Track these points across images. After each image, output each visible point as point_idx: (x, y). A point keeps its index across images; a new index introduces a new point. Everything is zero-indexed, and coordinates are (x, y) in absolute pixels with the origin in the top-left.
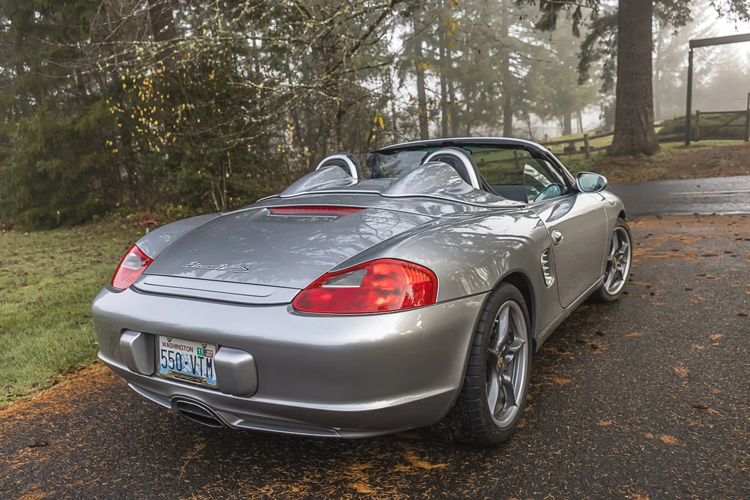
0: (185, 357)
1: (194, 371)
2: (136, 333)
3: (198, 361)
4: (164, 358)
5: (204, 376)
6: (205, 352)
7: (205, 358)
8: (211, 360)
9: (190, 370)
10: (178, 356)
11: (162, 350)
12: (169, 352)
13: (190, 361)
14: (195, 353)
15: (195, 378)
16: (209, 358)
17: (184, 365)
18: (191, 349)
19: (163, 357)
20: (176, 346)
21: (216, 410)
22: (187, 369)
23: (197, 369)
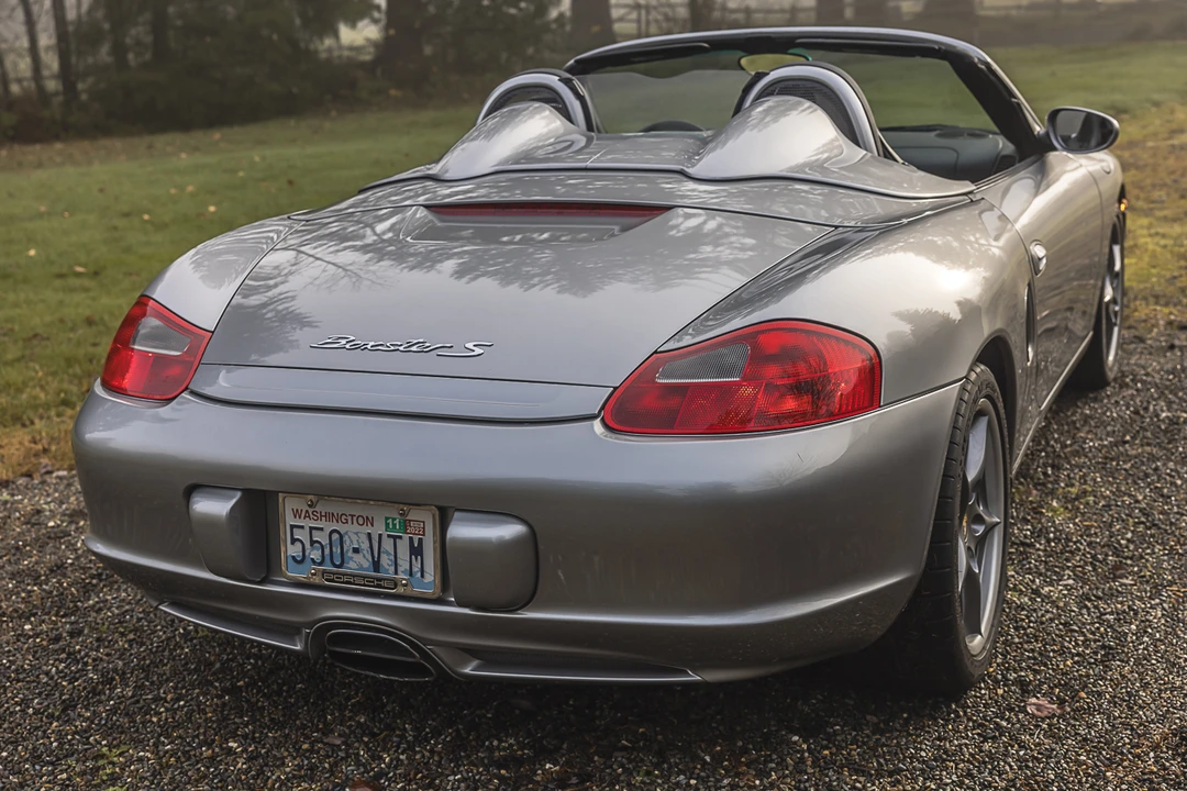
0: (354, 538)
1: (376, 565)
2: (231, 493)
3: (388, 545)
4: (299, 545)
5: (401, 576)
6: (405, 525)
7: (406, 537)
8: (420, 540)
9: (366, 564)
10: (335, 536)
11: (292, 527)
12: (311, 529)
13: (365, 545)
14: (379, 529)
15: (379, 580)
16: (416, 539)
17: (350, 554)
18: (369, 521)
19: (294, 541)
20: (329, 517)
21: (427, 642)
22: (358, 564)
23: (385, 561)
